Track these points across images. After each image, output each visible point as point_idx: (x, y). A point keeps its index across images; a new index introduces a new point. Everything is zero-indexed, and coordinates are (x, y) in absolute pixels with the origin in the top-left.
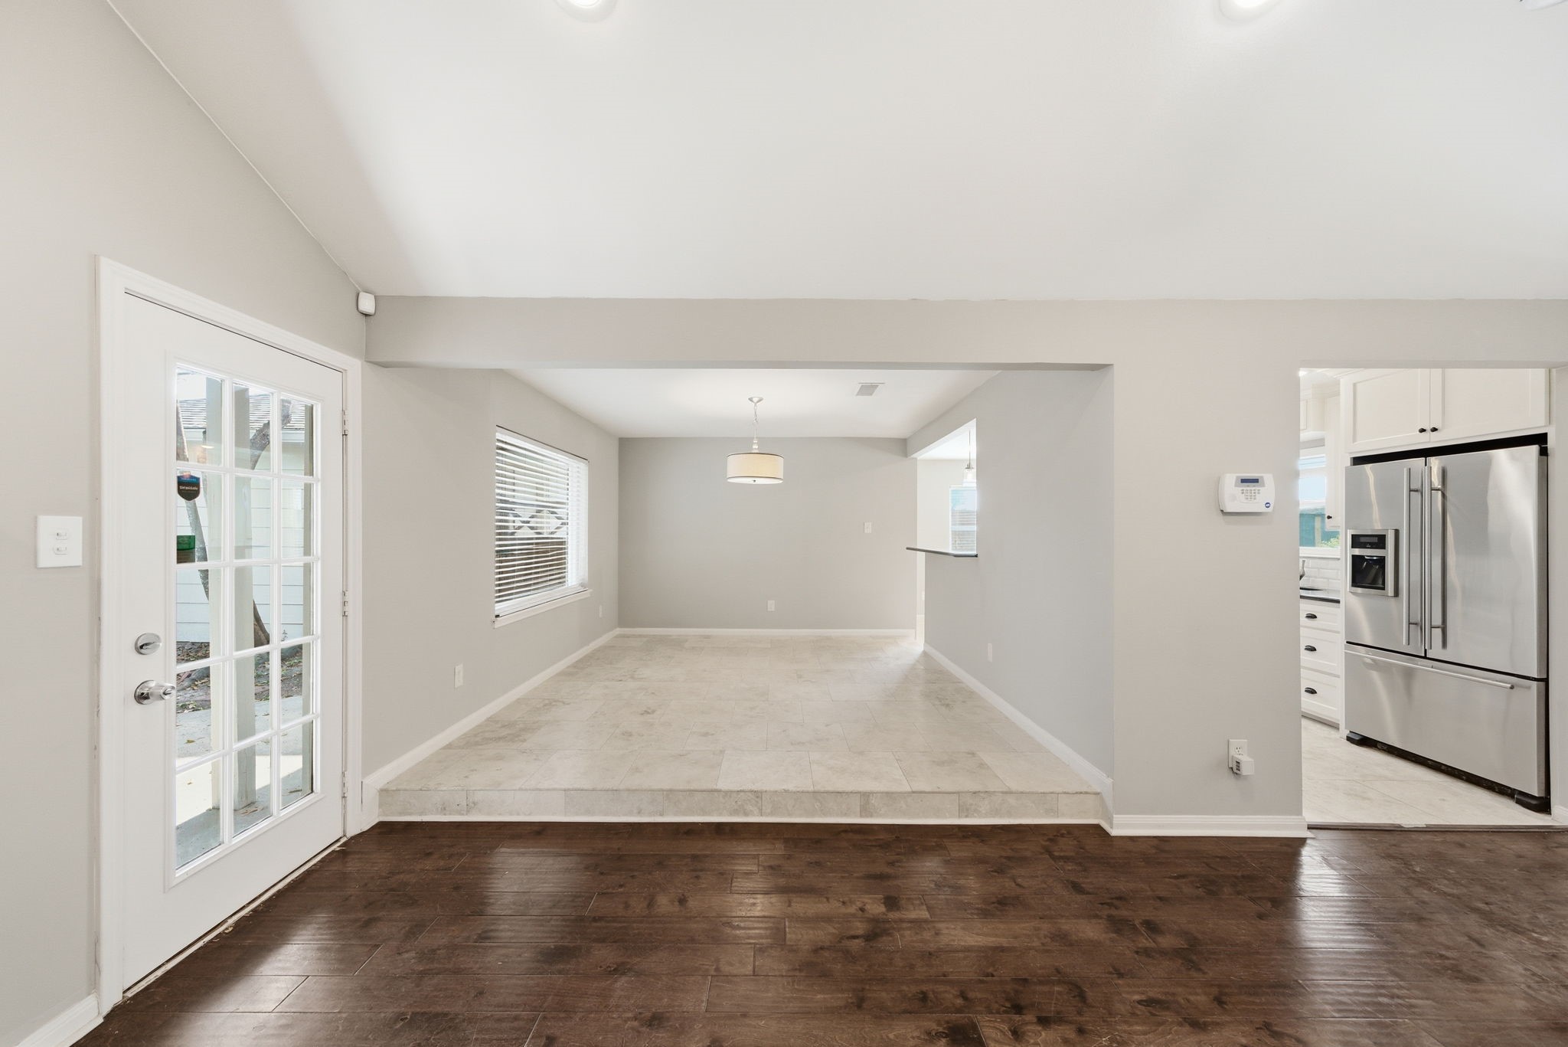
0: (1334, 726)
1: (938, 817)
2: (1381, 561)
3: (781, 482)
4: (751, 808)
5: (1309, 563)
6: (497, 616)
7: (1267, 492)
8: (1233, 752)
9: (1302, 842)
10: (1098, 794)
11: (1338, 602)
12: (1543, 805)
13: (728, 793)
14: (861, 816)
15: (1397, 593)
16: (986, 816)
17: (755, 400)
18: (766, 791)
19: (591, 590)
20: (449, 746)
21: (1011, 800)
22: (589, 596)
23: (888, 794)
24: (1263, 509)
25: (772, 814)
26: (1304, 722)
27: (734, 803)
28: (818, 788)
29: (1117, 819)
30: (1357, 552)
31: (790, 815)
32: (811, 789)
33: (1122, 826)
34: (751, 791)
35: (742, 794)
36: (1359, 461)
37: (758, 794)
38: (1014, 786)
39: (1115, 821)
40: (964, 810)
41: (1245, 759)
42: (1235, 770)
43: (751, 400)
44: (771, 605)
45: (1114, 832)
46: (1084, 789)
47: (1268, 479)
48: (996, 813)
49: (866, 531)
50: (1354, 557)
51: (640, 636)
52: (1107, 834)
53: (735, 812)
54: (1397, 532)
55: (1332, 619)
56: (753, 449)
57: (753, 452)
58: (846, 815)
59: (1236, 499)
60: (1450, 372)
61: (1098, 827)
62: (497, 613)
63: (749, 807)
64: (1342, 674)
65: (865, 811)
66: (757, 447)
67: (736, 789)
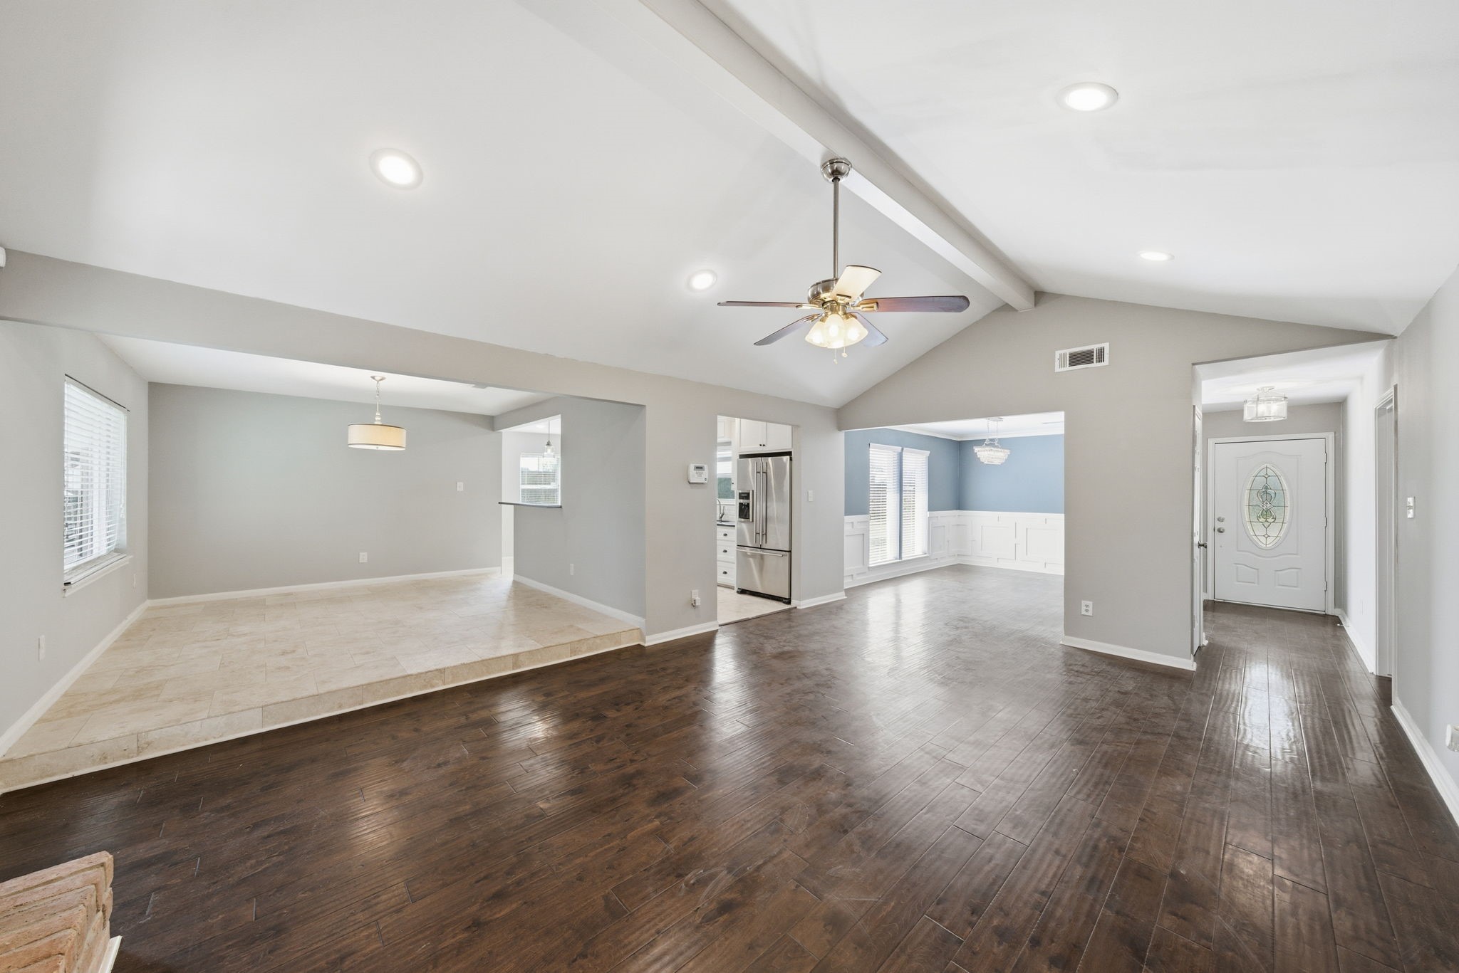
0: (732, 588)
1: (559, 659)
2: (748, 504)
3: (404, 449)
4: (437, 682)
5: (726, 507)
6: (68, 584)
7: (705, 474)
8: (694, 597)
9: (717, 631)
10: (638, 629)
11: (734, 526)
12: (788, 601)
13: (418, 675)
14: (513, 669)
15: (753, 521)
16: (586, 652)
17: (378, 378)
18: (448, 668)
20: (42, 720)
21: (598, 641)
22: (129, 562)
23: (529, 652)
24: (704, 481)
25: (452, 682)
26: (718, 588)
27: (423, 681)
28: (483, 658)
29: (647, 638)
30: (742, 501)
31: (466, 680)
32: (480, 659)
33: (651, 641)
34: (437, 670)
35: (430, 673)
36: (742, 456)
37: (441, 671)
38: (599, 634)
39: (647, 639)
40: (573, 652)
41: (697, 598)
42: (694, 605)
43: (373, 378)
44: (364, 557)
45: (646, 645)
46: (633, 628)
47: (706, 467)
48: (591, 649)
49: (458, 489)
50: (740, 504)
52: (644, 647)
53: (425, 687)
54: (753, 491)
55: (733, 533)
56: (375, 420)
57: (376, 423)
58: (504, 670)
59: (694, 477)
60: (768, 424)
61: (639, 645)
63: (435, 681)
64: (735, 562)
65: (515, 665)
66: (379, 419)
67: (424, 671)
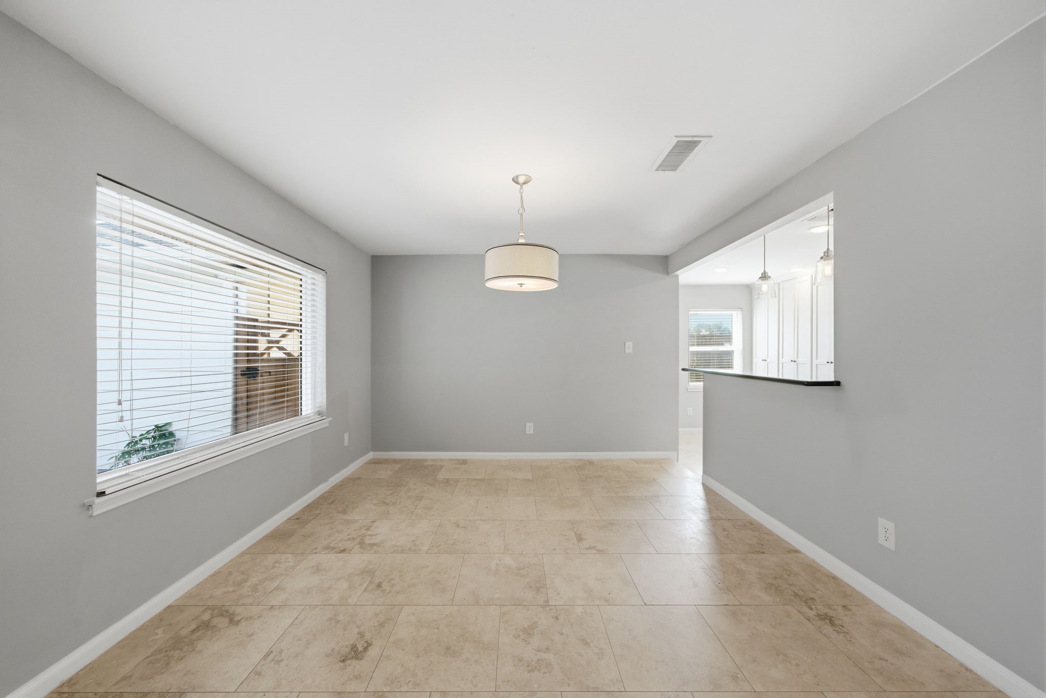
6: (101, 494)
17: (521, 180)
19: (331, 419)
22: (328, 425)
43: (515, 180)
44: (530, 428)
49: (627, 350)
51: (395, 461)
57: (520, 243)
62: (100, 488)
